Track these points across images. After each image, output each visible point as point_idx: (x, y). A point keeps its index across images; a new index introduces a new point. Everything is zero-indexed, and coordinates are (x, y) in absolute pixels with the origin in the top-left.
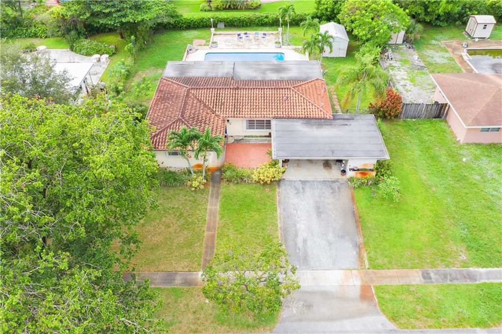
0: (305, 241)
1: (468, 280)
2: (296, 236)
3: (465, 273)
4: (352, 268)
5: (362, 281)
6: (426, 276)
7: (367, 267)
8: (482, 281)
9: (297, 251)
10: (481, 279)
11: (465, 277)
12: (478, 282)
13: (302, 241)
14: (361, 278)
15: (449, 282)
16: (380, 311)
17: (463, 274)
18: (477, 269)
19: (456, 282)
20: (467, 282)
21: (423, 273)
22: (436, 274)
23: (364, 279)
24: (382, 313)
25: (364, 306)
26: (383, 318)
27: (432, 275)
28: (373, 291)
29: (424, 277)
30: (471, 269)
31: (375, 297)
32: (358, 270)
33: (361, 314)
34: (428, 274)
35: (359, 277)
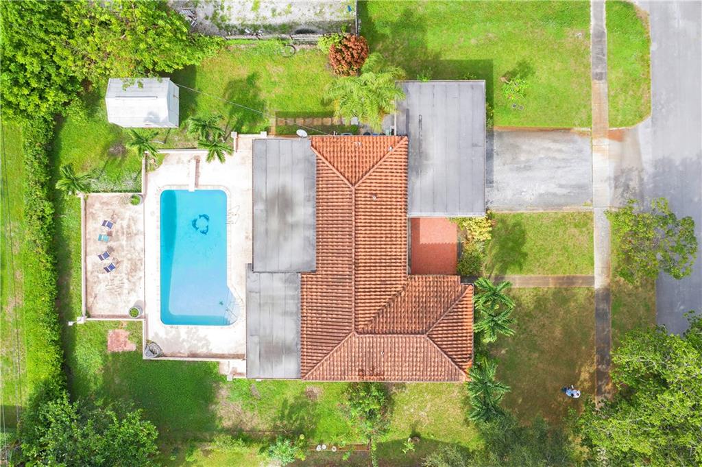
0: (561, 186)
1: (603, 39)
2: (555, 195)
3: (596, 40)
4: (590, 144)
5: (604, 137)
6: (599, 77)
7: (589, 130)
8: (605, 26)
9: (572, 194)
10: (602, 27)
11: (600, 41)
12: (606, 31)
13: (560, 189)
14: (601, 137)
15: (606, 58)
16: (633, 127)
17: (597, 42)
18: (592, 27)
19: (606, 51)
20: (605, 41)
21: (596, 79)
22: (597, 67)
23: (602, 135)
24: (635, 126)
25: (628, 140)
26: (641, 125)
27: (598, 71)
28: (614, 129)
29: (600, 79)
30: (591, 32)
31: (620, 128)
32: (592, 138)
33: (636, 144)
34: (597, 74)
35: (600, 139)
